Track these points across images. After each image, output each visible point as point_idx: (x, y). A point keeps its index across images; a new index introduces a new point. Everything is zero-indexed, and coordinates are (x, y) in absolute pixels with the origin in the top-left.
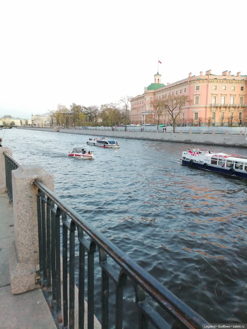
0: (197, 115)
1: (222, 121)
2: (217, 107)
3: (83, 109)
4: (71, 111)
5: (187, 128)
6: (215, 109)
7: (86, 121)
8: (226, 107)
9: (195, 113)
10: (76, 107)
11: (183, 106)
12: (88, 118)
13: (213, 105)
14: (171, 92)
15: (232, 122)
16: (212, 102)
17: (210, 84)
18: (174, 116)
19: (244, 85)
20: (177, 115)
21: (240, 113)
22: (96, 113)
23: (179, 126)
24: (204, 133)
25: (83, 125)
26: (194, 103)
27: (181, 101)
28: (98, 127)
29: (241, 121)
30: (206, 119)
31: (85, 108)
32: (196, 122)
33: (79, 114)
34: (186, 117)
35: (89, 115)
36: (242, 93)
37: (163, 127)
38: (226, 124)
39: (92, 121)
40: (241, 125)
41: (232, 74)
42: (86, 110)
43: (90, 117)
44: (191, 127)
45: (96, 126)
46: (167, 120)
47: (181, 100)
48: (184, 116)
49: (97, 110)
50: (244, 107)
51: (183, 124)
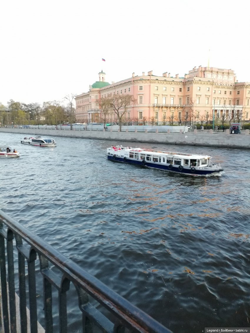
0: (142, 115)
1: (164, 120)
2: (159, 107)
3: (23, 106)
4: (9, 108)
5: (133, 127)
6: (157, 109)
7: (27, 119)
8: (167, 107)
9: (140, 112)
10: (14, 103)
11: (127, 105)
12: (29, 116)
13: (155, 105)
14: (116, 91)
15: (172, 121)
16: (154, 102)
17: (152, 85)
18: (120, 115)
19: (182, 87)
20: (122, 113)
21: (180, 113)
22: (38, 111)
23: (125, 125)
24: (148, 132)
25: (24, 124)
26: (138, 103)
27: (126, 101)
28: (40, 126)
29: (180, 120)
30: (149, 118)
31: (25, 105)
32: (140, 121)
33: (18, 111)
34: (131, 116)
35: (30, 113)
36: (181, 94)
37: (109, 125)
38: (168, 123)
39: (33, 119)
40: (180, 124)
41: (171, 76)
42: (26, 107)
43: (31, 115)
44: (136, 126)
45: (38, 125)
46: (114, 119)
47: (126, 99)
48: (129, 115)
49: (38, 107)
50: (182, 107)
51: (129, 123)
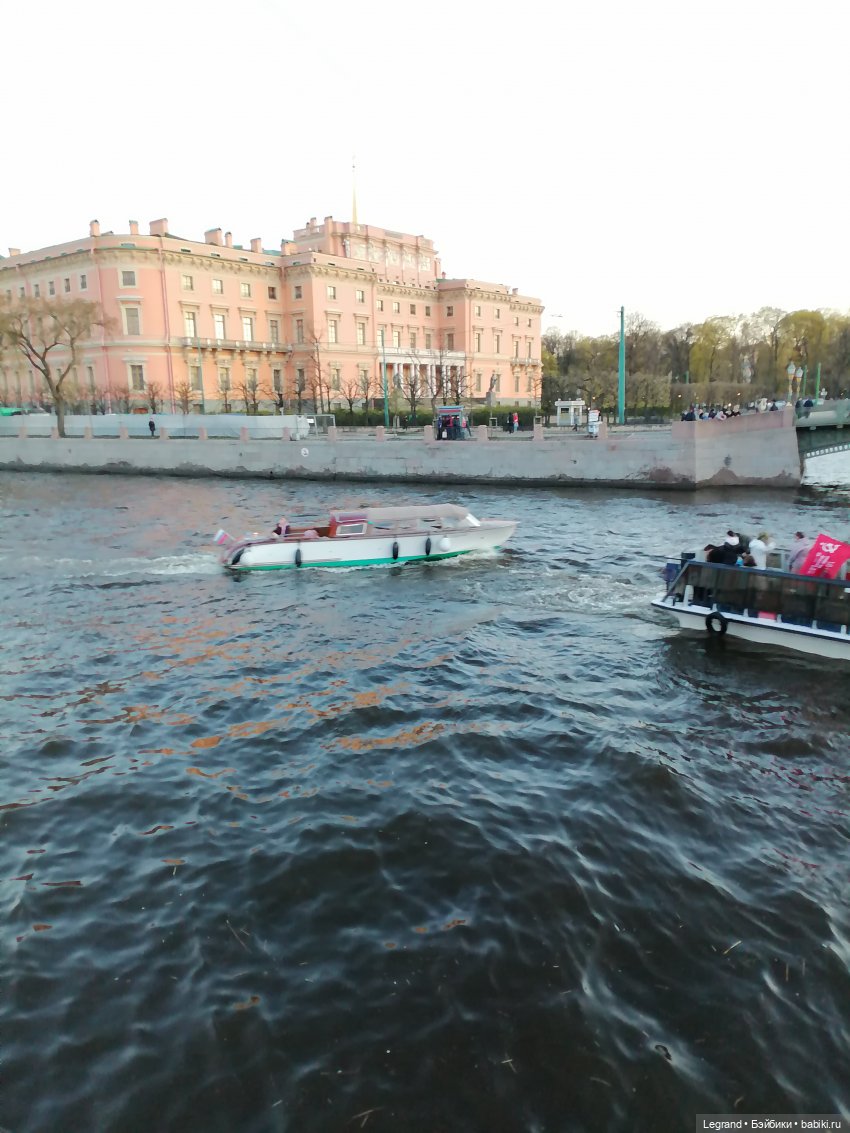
0: (141, 375)
1: (225, 395)
2: (203, 350)
5: (111, 420)
6: (196, 355)
8: (231, 351)
9: (133, 367)
11: (82, 339)
13: (189, 341)
14: (28, 285)
15: (254, 400)
16: (184, 331)
17: (169, 269)
18: (55, 377)
19: (276, 284)
20: (63, 371)
21: (277, 372)
23: (77, 410)
24: (171, 438)
26: (121, 331)
27: (73, 322)
29: (280, 395)
30: (171, 388)
32: (138, 397)
34: (101, 380)
36: (273, 307)
37: (13, 414)
38: (240, 406)
40: (282, 409)
41: (235, 242)
44: (125, 417)
46: (29, 390)
47: (71, 315)
48: (92, 374)
50: (284, 353)
51: (94, 406)
